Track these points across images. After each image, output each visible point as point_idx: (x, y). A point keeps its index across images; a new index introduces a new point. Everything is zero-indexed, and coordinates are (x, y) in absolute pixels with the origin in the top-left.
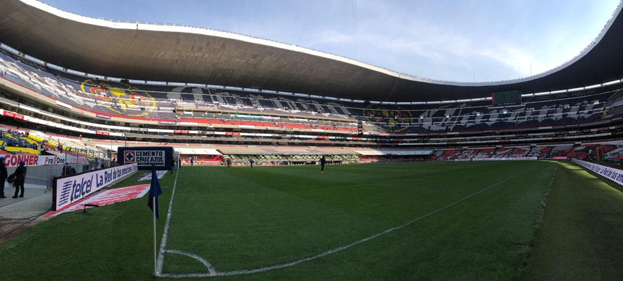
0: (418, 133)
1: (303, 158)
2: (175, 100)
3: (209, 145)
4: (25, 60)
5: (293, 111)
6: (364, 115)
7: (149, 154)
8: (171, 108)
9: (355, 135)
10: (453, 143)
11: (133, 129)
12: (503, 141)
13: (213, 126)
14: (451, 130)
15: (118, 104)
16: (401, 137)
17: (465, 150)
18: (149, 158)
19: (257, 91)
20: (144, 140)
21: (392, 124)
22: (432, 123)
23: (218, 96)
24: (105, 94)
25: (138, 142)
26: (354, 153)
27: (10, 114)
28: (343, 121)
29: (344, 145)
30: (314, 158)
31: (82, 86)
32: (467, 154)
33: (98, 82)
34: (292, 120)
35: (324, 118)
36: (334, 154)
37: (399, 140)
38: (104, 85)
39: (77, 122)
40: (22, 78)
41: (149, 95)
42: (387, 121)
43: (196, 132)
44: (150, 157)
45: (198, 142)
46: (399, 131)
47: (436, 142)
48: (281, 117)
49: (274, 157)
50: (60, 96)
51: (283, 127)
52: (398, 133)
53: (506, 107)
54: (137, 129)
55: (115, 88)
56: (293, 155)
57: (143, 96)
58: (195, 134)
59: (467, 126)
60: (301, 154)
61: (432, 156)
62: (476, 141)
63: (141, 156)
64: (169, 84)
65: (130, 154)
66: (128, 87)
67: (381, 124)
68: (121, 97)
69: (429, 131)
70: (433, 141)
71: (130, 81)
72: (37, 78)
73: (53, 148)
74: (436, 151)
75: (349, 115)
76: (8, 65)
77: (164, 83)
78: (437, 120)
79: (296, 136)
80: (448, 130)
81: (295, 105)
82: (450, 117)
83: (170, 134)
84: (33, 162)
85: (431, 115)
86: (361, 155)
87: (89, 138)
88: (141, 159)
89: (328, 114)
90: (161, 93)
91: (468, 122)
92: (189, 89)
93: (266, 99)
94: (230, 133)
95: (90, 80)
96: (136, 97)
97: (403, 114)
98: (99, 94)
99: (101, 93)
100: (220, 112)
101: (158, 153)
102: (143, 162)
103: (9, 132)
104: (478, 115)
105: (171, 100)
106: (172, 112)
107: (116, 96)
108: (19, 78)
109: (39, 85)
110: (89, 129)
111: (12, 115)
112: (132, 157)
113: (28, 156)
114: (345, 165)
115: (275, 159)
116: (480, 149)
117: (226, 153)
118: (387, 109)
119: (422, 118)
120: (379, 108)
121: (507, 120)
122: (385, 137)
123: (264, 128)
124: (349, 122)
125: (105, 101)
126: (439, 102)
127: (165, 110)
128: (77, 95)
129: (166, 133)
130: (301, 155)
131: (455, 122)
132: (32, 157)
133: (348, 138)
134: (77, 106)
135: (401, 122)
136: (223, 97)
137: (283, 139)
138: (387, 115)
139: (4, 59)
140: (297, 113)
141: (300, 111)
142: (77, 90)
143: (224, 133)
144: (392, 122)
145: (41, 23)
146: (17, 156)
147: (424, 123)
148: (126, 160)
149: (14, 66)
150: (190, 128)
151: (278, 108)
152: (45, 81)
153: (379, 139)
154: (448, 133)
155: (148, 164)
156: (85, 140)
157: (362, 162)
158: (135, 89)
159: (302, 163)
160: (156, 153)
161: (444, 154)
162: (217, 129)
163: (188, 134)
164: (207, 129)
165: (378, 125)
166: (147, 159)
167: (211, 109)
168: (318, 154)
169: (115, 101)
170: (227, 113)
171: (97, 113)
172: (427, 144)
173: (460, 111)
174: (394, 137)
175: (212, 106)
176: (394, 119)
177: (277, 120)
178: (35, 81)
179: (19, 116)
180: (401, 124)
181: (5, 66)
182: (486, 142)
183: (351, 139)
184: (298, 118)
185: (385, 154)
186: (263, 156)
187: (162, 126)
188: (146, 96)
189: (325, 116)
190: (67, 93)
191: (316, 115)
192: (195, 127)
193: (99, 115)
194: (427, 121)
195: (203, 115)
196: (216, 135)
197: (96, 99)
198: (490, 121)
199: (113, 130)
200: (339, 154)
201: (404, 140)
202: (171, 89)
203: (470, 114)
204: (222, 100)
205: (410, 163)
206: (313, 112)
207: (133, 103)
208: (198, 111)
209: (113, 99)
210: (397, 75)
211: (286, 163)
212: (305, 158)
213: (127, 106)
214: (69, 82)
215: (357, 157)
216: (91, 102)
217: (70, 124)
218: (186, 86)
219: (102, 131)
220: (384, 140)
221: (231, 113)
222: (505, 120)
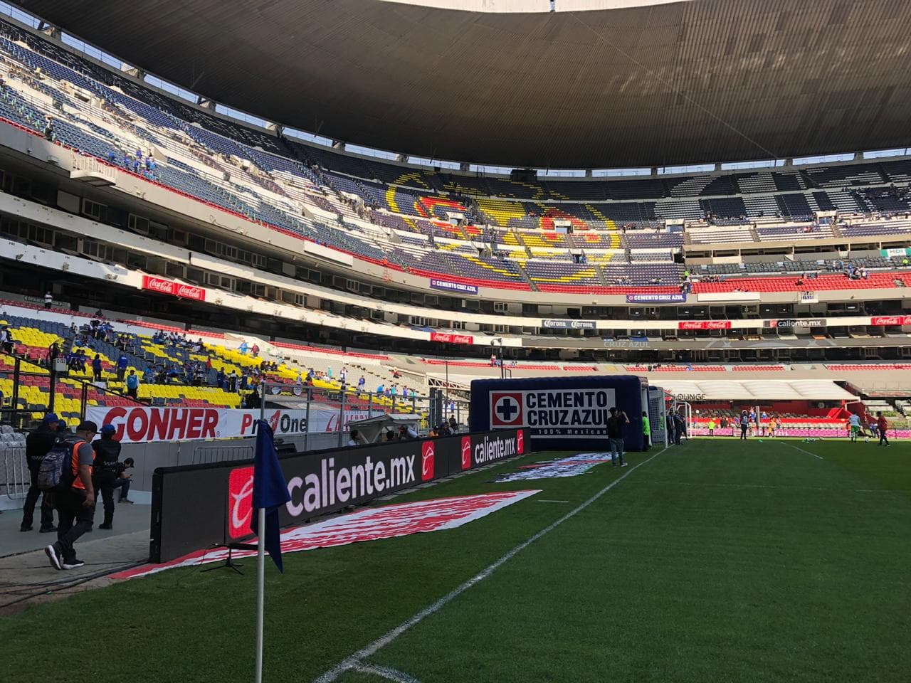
2: (680, 221)
3: (807, 366)
4: (215, 119)
7: (566, 400)
8: (668, 250)
11: (549, 323)
13: (816, 298)
15: (500, 247)
18: (566, 413)
20: (585, 356)
23: (832, 191)
24: (460, 216)
25: (567, 364)
27: (164, 284)
31: (390, 195)
33: (439, 179)
38: (459, 187)
39: (373, 304)
40: (202, 174)
41: (598, 214)
43: (758, 324)
44: (571, 410)
45: (768, 357)
50: (320, 226)
54: (561, 323)
55: (493, 198)
57: (581, 217)
58: (753, 332)
63: (540, 406)
64: (660, 171)
65: (507, 402)
66: (535, 192)
68: (512, 223)
71: (541, 173)
72: (251, 175)
73: (287, 386)
76: (161, 138)
77: (645, 172)
83: (666, 334)
84: (201, 428)
87: (410, 354)
88: (541, 418)
90: (636, 203)
92: (730, 182)
94: (892, 320)
95: (414, 176)
96: (557, 223)
98: (443, 217)
99: (450, 214)
100: (843, 248)
101: (594, 397)
102: (550, 426)
103: (157, 339)
105: (669, 222)
106: (672, 262)
107: (495, 223)
108: (193, 175)
109: (255, 193)
110: (409, 326)
111: (168, 290)
112: (514, 409)
113: (185, 412)
117: (878, 394)
125: (456, 237)
127: (650, 257)
128: (372, 221)
129: (655, 333)
132: (200, 413)
134: (371, 256)
136: (853, 193)
139: (151, 120)
142: (374, 207)
143: (866, 321)
145: (260, 9)
146: (148, 411)
148: (497, 421)
149: (179, 140)
150: (735, 311)
152: (276, 182)
155: (564, 431)
156: (398, 360)
158: (555, 198)
160: (586, 398)
162: (835, 309)
163: (730, 333)
164: (796, 310)
166: (561, 415)
167: (810, 241)
169: (495, 239)
170: (872, 246)
171: (434, 277)
175: (811, 229)
178: (241, 183)
179: (189, 291)
181: (153, 140)
187: (640, 310)
188: (587, 215)
190: (341, 216)
192: (751, 307)
193: (440, 284)
195: (780, 264)
196: (830, 328)
197: (432, 232)
199: (485, 329)
202: (665, 187)
204: (852, 203)
207: (552, 240)
208: (761, 252)
209: (486, 230)
213: (528, 251)
214: (350, 182)
216: (416, 242)
217: (350, 311)
218: (718, 175)
219: (449, 332)
221: (887, 246)
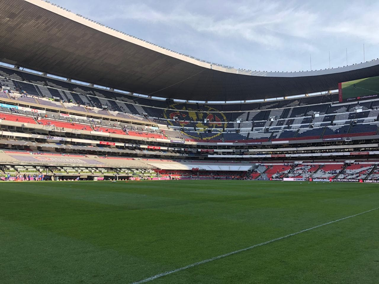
0: (233, 142)
1: (77, 171)
5: (67, 104)
6: (165, 116)
9: (151, 142)
10: (280, 156)
12: (356, 153)
14: (277, 137)
16: (211, 146)
17: (297, 165)
19: (12, 67)
21: (201, 129)
22: (252, 129)
26: (149, 167)
28: (136, 123)
29: (136, 156)
30: (93, 171)
32: (300, 172)
34: (65, 116)
35: (110, 117)
36: (121, 167)
37: (209, 150)
42: (194, 125)
46: (209, 138)
47: (258, 154)
48: (47, 110)
49: (31, 169)
51: (49, 124)
52: (208, 141)
53: (360, 102)
56: (62, 167)
59: (300, 132)
60: (74, 165)
61: (252, 172)
62: (314, 153)
67: (186, 130)
69: (247, 139)
70: (253, 153)
74: (257, 167)
75: (145, 116)
78: (259, 125)
79: (69, 140)
80: (273, 138)
81: (70, 97)
82: (275, 119)
85: (251, 117)
86: (158, 169)
89: (117, 112)
91: (302, 127)
93: (25, 82)
97: (214, 116)
104: (317, 115)
114: (136, 183)
115: (33, 171)
116: (319, 165)
118: (195, 110)
119: (238, 122)
120: (184, 108)
121: (363, 121)
122: (191, 146)
123: (18, 124)
124: (144, 124)
126: (262, 100)
130: (73, 167)
131: (283, 126)
133: (142, 146)
135: (212, 127)
137: (48, 142)
138: (195, 118)
140: (73, 108)
141: (77, 105)
144: (201, 127)
147: (241, 129)
151: (43, 97)
153: (183, 149)
154: (273, 143)
157: (160, 179)
159: (74, 177)
161: (268, 171)
165: (183, 130)
168: (97, 166)
172: (244, 156)
173: (291, 112)
174: (202, 147)
176: (204, 123)
177: (40, 115)
180: (213, 129)
182: (329, 154)
183: (146, 147)
184: (74, 114)
185: (191, 169)
186: (13, 166)
189: (112, 115)
191: (99, 112)
194: (246, 126)
198: (335, 125)
200: (127, 167)
201: (215, 150)
203: (305, 116)
205: (223, 182)
206: (95, 108)
210: (208, 66)
211: (49, 178)
212: (79, 171)
215: (154, 171)
220: (189, 150)
222: (359, 121)
